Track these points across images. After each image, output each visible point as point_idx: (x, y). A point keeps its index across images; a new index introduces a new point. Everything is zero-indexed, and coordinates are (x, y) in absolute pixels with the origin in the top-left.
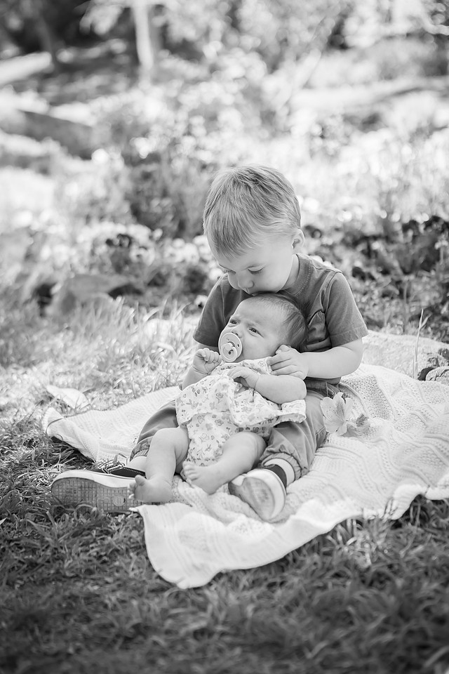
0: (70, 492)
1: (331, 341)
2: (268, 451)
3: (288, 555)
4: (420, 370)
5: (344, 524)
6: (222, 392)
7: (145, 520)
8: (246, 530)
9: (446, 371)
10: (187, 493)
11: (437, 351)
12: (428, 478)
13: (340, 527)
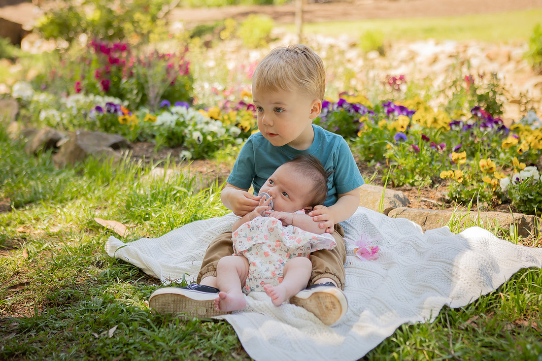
0: (165, 305)
1: (336, 189)
2: (315, 272)
3: (368, 354)
4: (384, 210)
5: (400, 328)
6: (272, 227)
7: (234, 327)
8: (315, 333)
9: (404, 210)
10: (257, 305)
11: (393, 196)
12: (443, 291)
13: (399, 331)
